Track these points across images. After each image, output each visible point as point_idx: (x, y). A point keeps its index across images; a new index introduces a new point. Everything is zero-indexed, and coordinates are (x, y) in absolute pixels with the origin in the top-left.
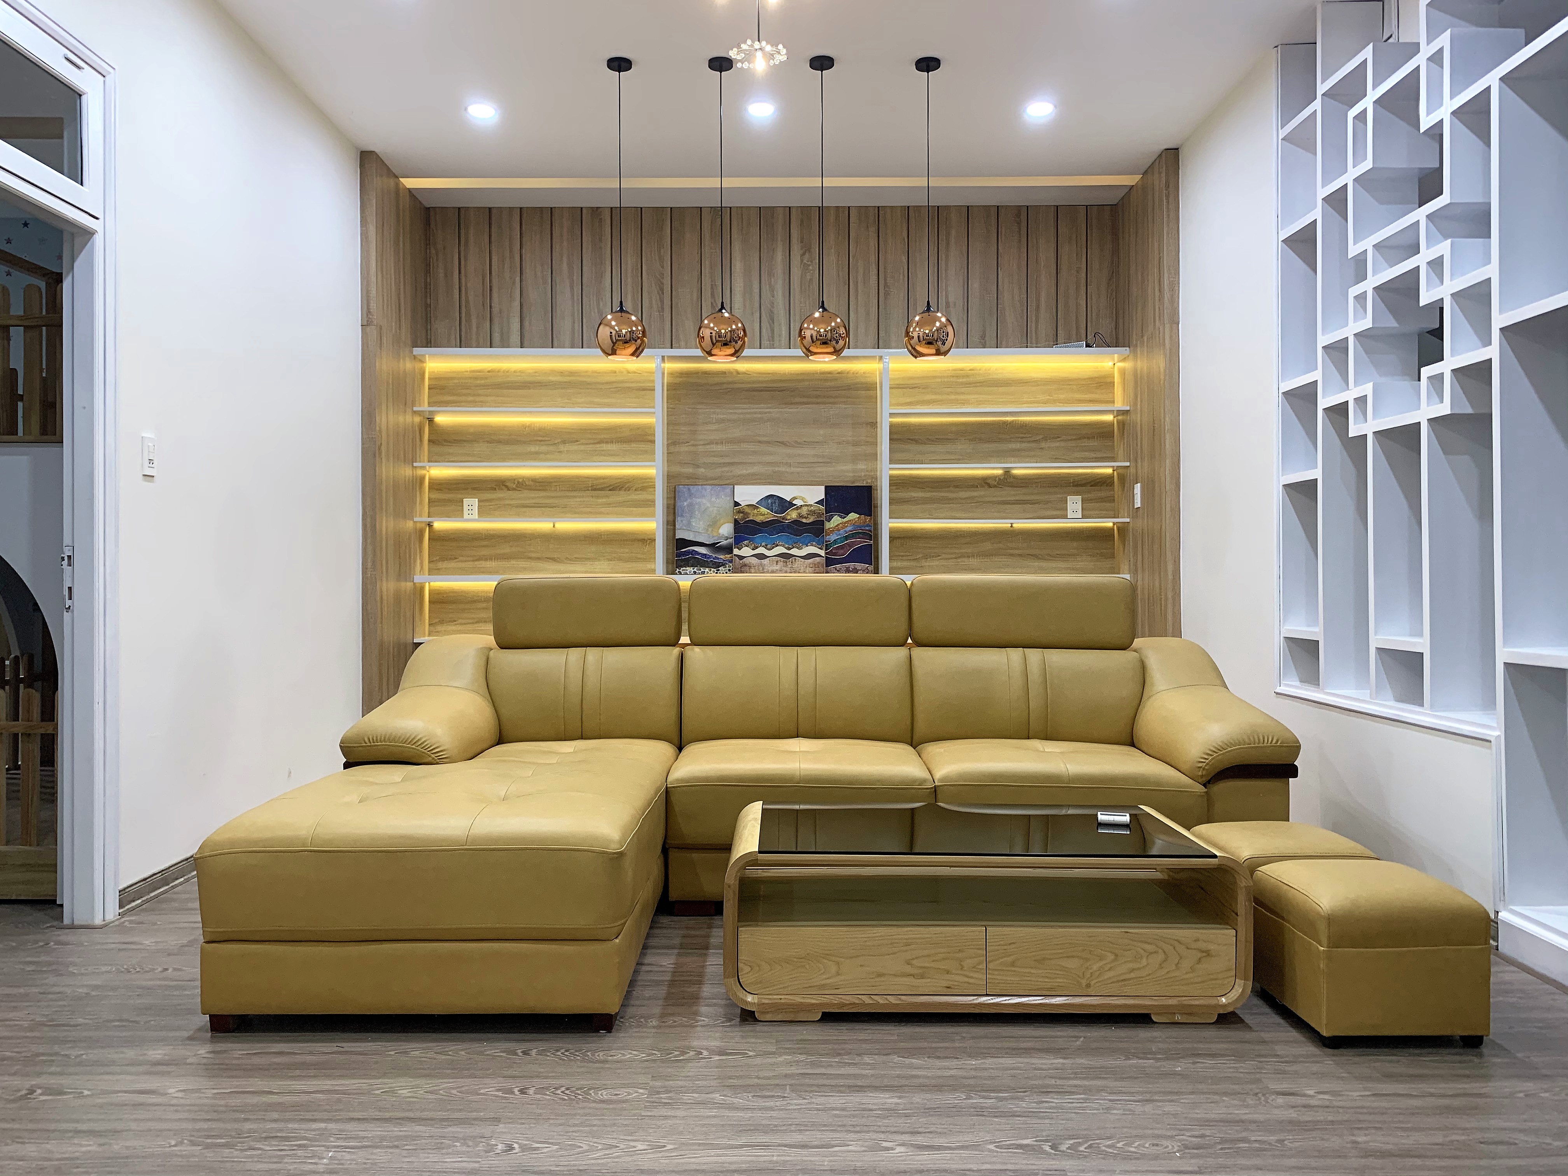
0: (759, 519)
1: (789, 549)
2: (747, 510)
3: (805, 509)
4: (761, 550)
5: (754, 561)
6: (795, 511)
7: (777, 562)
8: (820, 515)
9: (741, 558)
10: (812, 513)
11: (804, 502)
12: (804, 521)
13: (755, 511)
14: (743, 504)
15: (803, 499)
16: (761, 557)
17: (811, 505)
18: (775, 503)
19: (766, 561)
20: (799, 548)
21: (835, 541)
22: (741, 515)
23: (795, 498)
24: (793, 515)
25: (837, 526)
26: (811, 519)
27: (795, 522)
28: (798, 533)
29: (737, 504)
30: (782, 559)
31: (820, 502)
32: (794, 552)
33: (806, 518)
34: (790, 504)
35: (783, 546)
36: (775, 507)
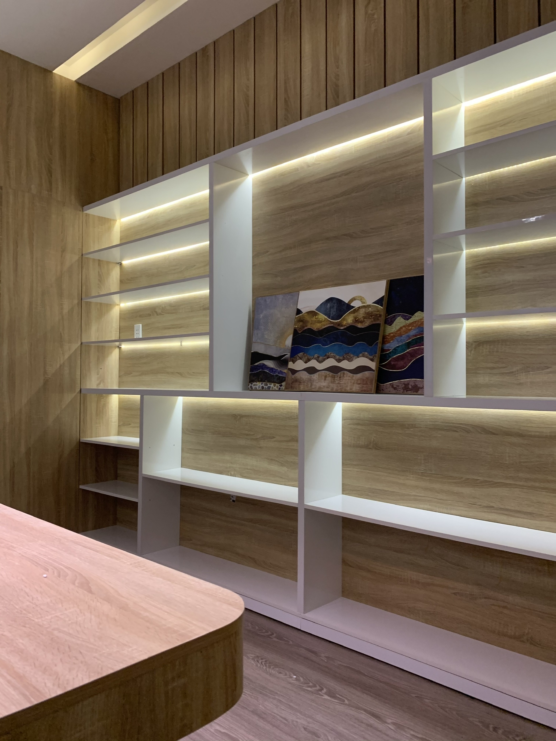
0: (316, 327)
1: (339, 361)
2: (307, 318)
3: (362, 311)
4: (314, 363)
5: (305, 376)
6: (352, 315)
7: (326, 377)
8: (377, 317)
9: (294, 372)
10: (369, 315)
11: (363, 303)
12: (360, 326)
13: (314, 319)
14: (304, 311)
15: (361, 299)
16: (312, 371)
17: (369, 306)
18: (333, 306)
19: (315, 376)
20: (350, 360)
21: (395, 351)
22: (301, 323)
23: (353, 299)
24: (349, 319)
25: (399, 330)
26: (367, 323)
27: (351, 328)
28: (350, 341)
29: (299, 312)
30: (331, 374)
31: (379, 302)
32: (345, 364)
33: (361, 322)
34: (348, 307)
35: (334, 357)
36: (333, 312)
